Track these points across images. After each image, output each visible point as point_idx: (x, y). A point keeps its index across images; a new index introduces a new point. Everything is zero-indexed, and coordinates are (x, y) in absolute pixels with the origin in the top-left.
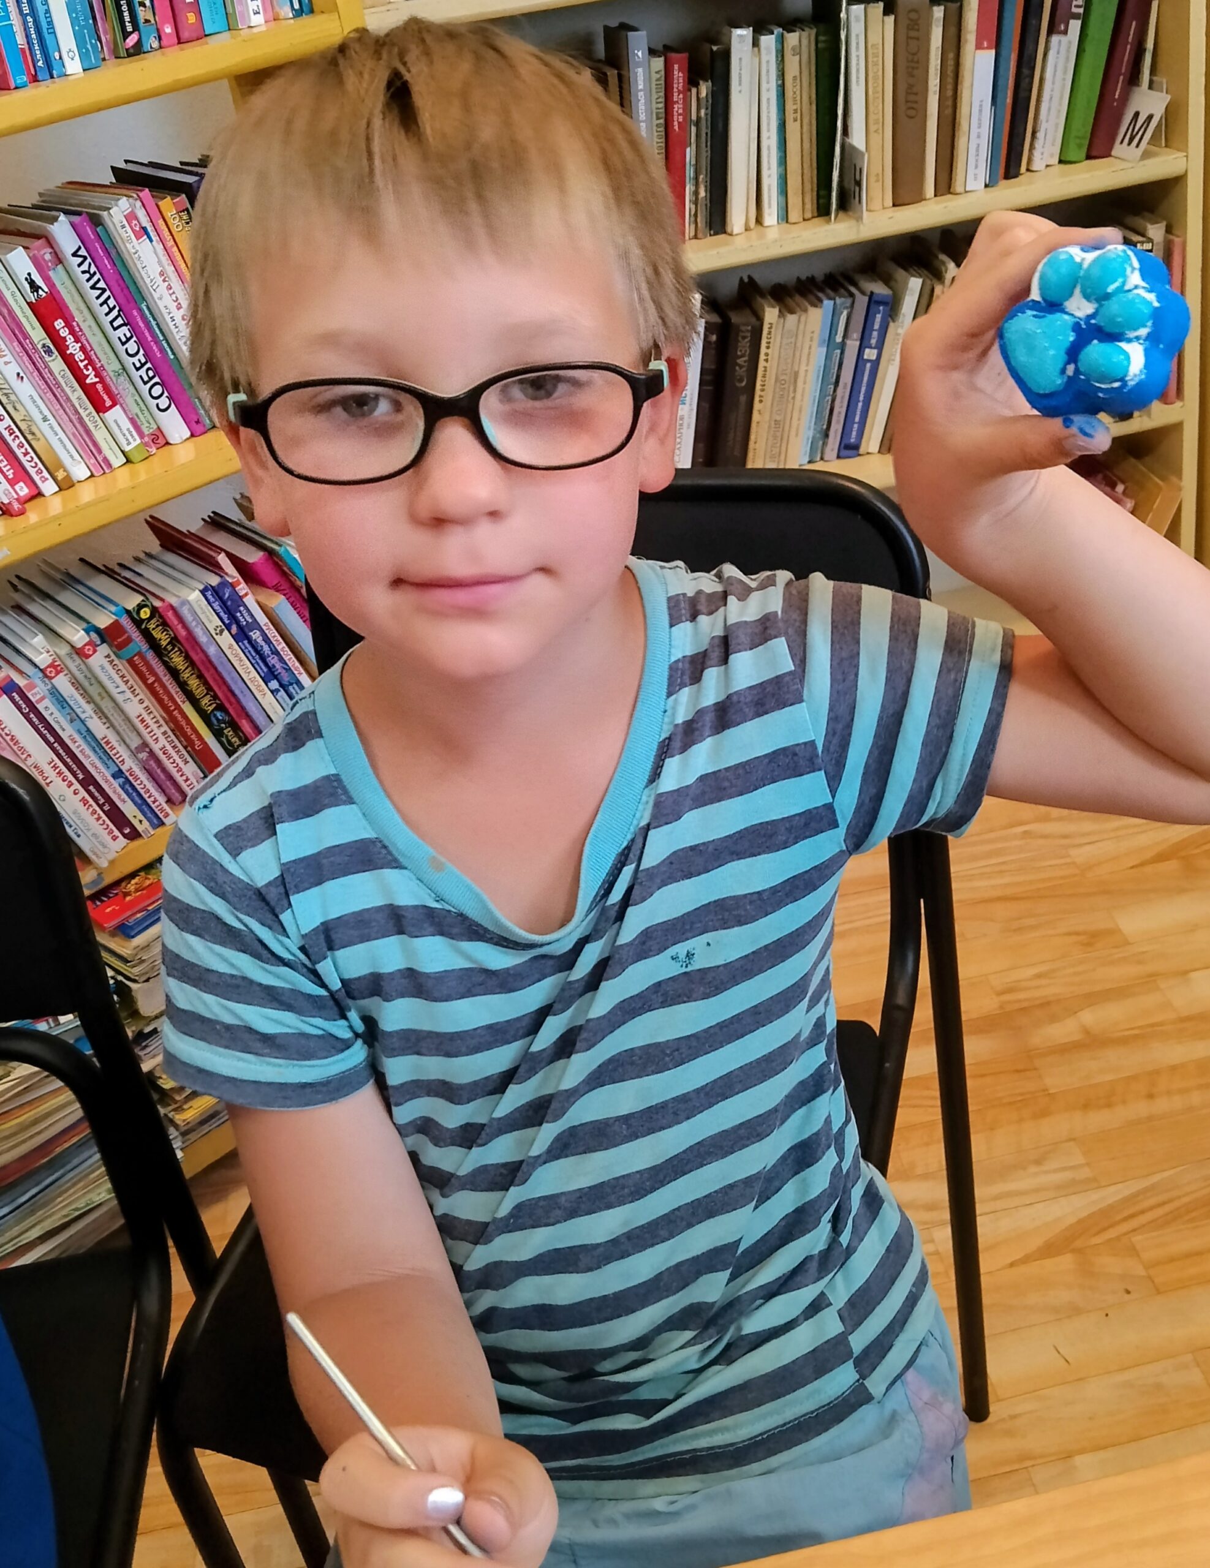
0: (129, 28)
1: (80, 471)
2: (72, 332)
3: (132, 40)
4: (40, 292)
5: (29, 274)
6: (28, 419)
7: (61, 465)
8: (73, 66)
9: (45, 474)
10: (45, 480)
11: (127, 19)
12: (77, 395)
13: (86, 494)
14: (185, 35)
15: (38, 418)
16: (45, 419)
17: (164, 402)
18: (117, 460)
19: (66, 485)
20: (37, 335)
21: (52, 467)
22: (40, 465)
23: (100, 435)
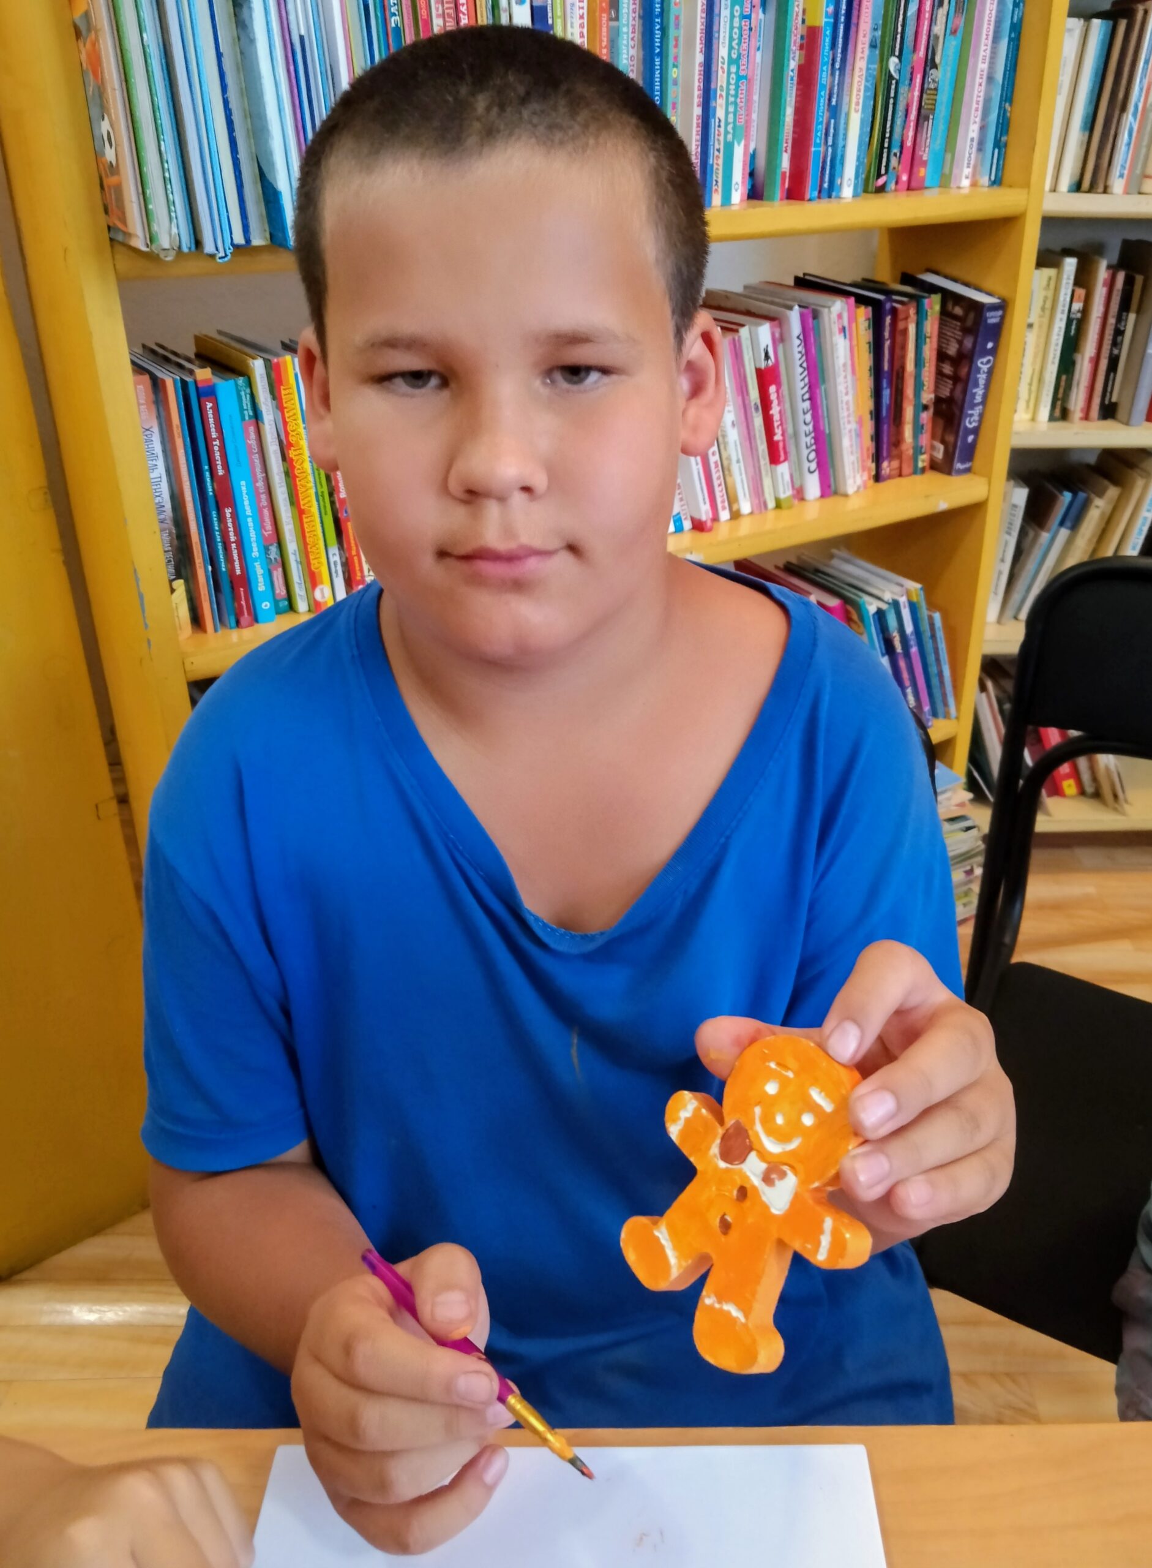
0: (883, 171)
1: (745, 507)
2: (778, 397)
3: (881, 181)
4: (769, 361)
5: (767, 346)
6: (729, 458)
7: (736, 500)
8: (847, 191)
9: (726, 504)
10: (724, 508)
11: (884, 164)
12: (762, 447)
13: (745, 527)
14: (913, 184)
15: (734, 459)
16: (738, 461)
17: (813, 466)
18: (771, 504)
19: (735, 515)
20: (754, 394)
21: (732, 499)
22: (725, 497)
23: (767, 482)
